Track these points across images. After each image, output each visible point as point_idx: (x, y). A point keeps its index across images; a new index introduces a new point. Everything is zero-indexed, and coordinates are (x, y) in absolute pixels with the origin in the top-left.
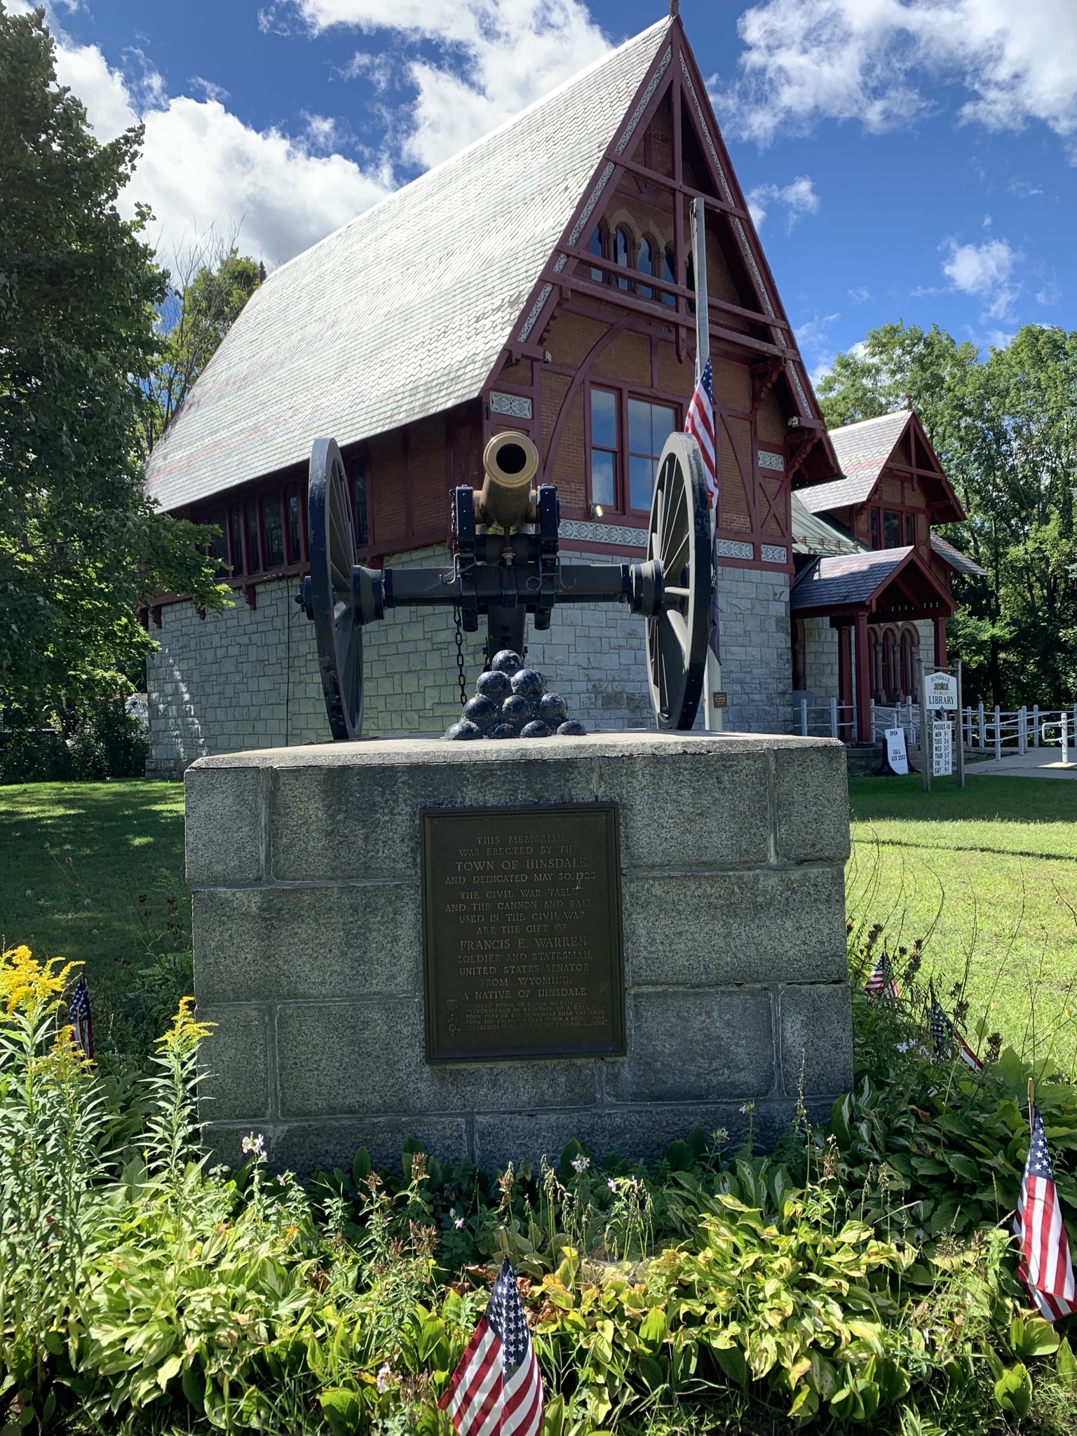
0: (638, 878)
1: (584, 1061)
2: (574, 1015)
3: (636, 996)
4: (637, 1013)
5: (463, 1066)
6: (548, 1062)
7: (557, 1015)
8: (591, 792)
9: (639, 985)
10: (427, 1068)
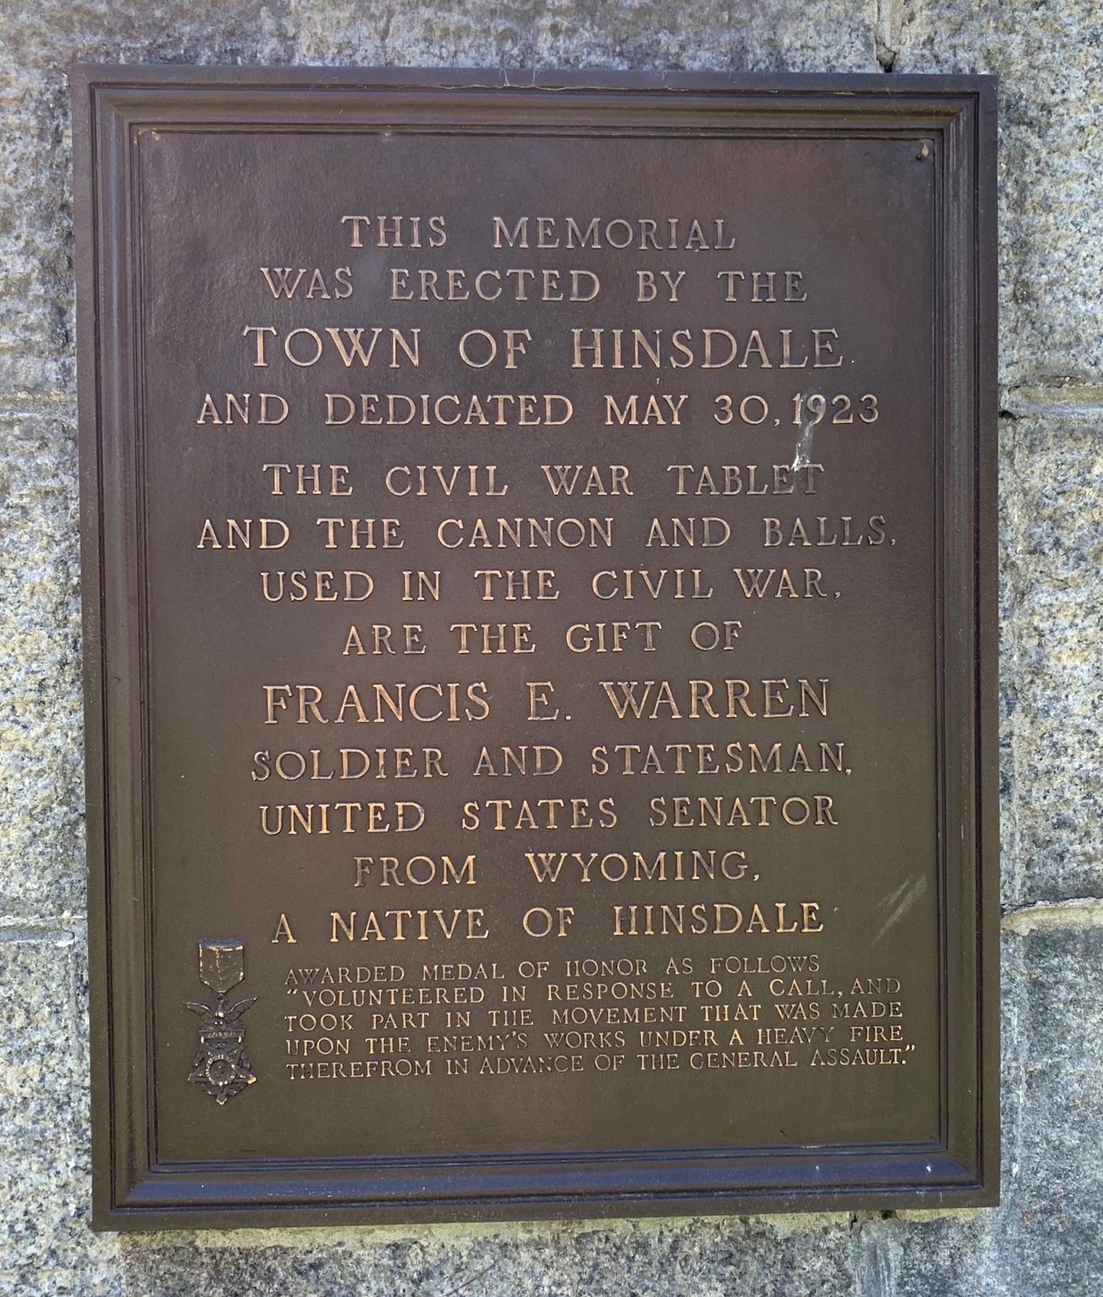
0: (1065, 431)
1: (806, 1221)
2: (769, 1018)
3: (1041, 944)
4: (1040, 1015)
5: (271, 1237)
6: (649, 1226)
7: (694, 1019)
8: (871, 39)
9: (1054, 895)
10: (110, 1245)
